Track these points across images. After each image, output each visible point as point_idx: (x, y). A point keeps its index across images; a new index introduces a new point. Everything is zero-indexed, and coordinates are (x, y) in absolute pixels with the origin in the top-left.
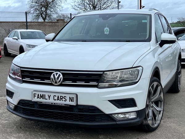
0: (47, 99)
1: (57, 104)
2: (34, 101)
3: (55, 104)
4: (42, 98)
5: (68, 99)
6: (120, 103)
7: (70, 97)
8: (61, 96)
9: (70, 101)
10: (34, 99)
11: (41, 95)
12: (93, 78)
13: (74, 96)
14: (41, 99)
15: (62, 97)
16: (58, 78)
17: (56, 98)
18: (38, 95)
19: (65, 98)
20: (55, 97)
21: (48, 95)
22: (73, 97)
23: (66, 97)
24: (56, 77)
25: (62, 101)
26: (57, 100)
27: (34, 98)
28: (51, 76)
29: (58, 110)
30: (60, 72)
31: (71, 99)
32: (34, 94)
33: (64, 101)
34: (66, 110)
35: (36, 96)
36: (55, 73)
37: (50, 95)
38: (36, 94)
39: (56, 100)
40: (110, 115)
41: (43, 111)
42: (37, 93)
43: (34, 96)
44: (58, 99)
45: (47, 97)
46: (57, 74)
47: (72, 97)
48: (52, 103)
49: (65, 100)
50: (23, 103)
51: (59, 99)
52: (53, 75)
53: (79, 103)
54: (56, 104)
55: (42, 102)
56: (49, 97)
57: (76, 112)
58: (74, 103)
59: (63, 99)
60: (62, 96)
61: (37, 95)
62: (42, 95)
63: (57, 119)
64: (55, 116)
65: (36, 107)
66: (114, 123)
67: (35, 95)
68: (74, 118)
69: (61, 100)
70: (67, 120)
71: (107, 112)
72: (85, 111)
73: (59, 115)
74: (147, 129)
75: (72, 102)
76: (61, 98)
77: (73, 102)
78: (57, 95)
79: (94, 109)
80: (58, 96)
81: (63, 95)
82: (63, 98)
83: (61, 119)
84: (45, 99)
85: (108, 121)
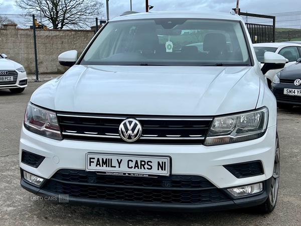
0: (115, 167)
1: (134, 174)
2: (89, 172)
3: (129, 174)
4: (105, 166)
5: (155, 165)
6: (240, 169)
7: (159, 162)
8: (141, 161)
9: (158, 169)
10: (89, 167)
11: (103, 159)
12: (196, 127)
13: (167, 160)
14: (103, 166)
15: (143, 163)
16: (133, 130)
17: (132, 164)
18: (98, 159)
19: (149, 163)
20: (130, 162)
21: (118, 160)
22: (165, 163)
23: (151, 162)
24: (130, 128)
25: (144, 169)
26: (135, 168)
27: (90, 165)
28: (119, 126)
29: (135, 185)
30: (135, 119)
31: (161, 166)
32: (90, 158)
33: (148, 168)
34: (149, 184)
35: (93, 162)
36: (127, 121)
37: (121, 160)
38: (94, 158)
39: (132, 167)
40: (225, 190)
41: (104, 188)
42: (96, 157)
43: (90, 162)
44: (136, 166)
45: (115, 163)
46: (130, 123)
47: (162, 162)
48: (125, 174)
49: (150, 167)
50: (64, 175)
51: (138, 167)
52: (123, 124)
53: (174, 172)
54: (132, 175)
55: (105, 173)
56: (119, 163)
57: (167, 187)
58: (165, 173)
59: (146, 166)
60: (144, 161)
61: (95, 161)
62: (106, 159)
63: (132, 200)
64: (126, 196)
65: (92, 181)
66: (231, 202)
67: (92, 160)
68: (163, 198)
69: (141, 168)
70: (151, 201)
71: (221, 185)
72: (183, 185)
73: (136, 194)
74: (267, 209)
75: (162, 170)
76: (141, 165)
77: (165, 170)
78: (134, 159)
79: (200, 181)
80: (137, 161)
81: (146, 160)
82: (145, 164)
83: (139, 199)
84: (111, 166)
85: (220, 199)
